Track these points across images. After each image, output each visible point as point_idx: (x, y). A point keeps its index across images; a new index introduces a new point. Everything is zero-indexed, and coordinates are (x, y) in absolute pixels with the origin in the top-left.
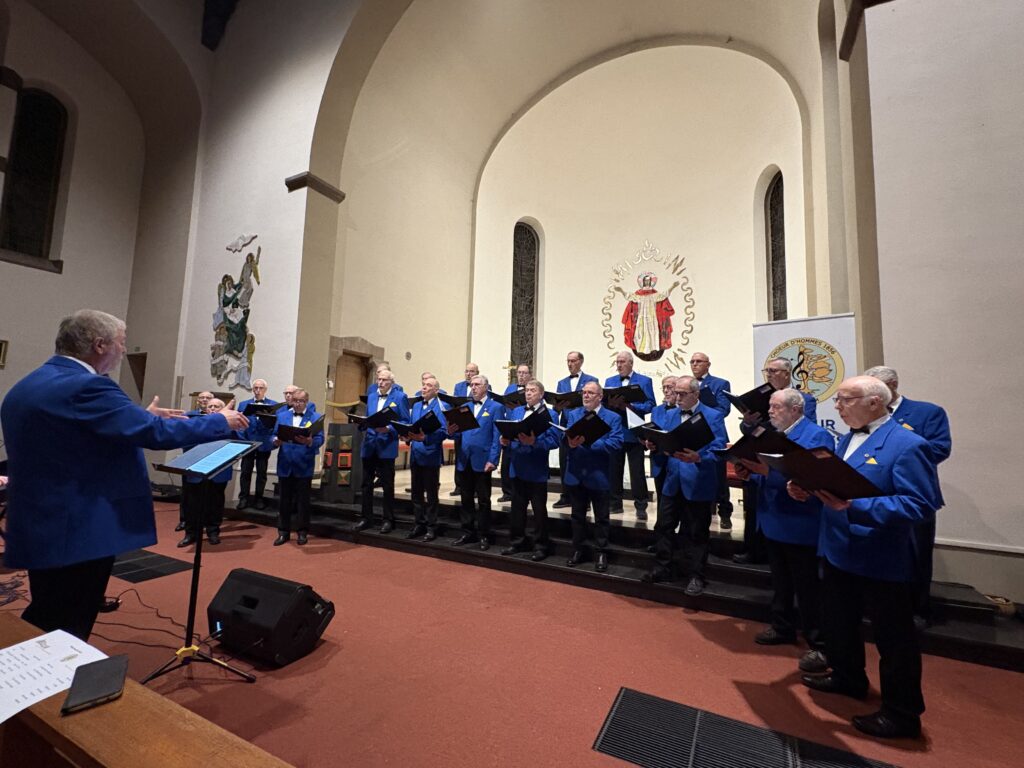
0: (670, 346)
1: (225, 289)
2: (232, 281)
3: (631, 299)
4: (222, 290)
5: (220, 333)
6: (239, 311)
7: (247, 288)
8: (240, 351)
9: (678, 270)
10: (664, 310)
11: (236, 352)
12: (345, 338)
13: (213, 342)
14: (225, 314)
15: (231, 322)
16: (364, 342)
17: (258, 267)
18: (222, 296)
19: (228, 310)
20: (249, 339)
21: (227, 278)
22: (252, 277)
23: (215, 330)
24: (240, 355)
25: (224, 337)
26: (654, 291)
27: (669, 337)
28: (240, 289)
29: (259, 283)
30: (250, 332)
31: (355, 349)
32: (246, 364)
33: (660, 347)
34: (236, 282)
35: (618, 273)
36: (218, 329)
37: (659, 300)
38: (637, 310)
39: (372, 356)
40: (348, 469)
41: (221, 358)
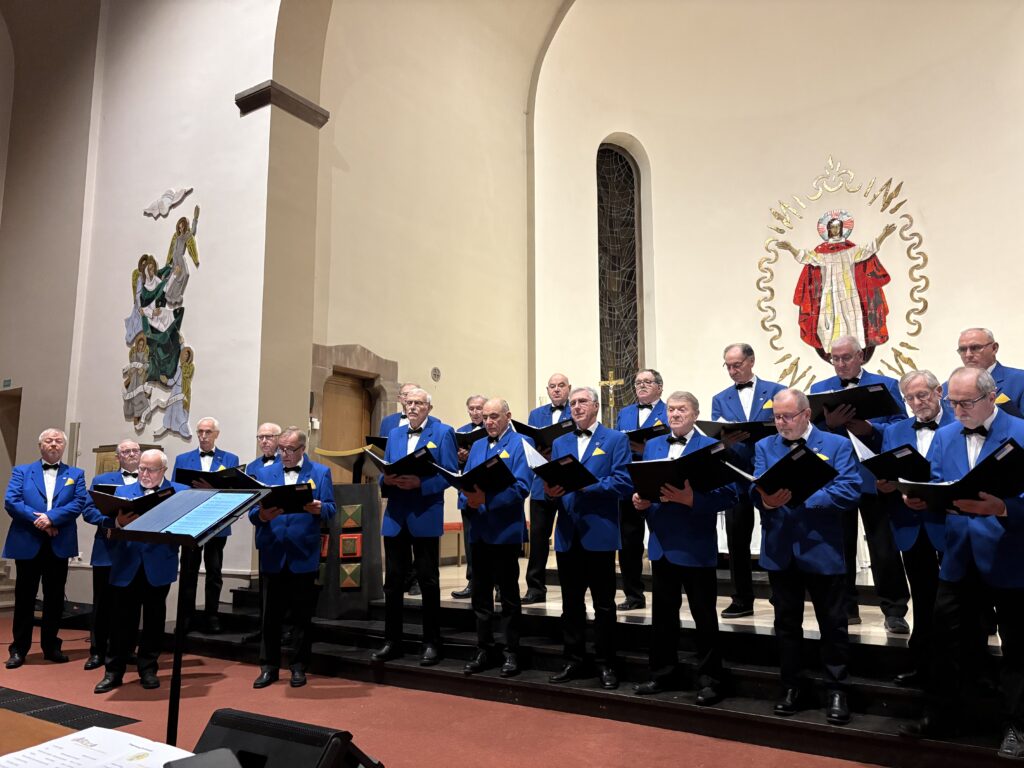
0: (884, 338)
1: (144, 277)
2: (155, 265)
3: (806, 262)
4: (140, 279)
5: (138, 350)
6: (168, 312)
7: (180, 274)
8: (171, 376)
9: (894, 203)
10: (871, 277)
11: (163, 378)
12: (337, 348)
13: (127, 364)
14: (144, 318)
15: (154, 330)
16: (366, 352)
17: (196, 238)
18: (139, 288)
19: (149, 311)
20: (184, 355)
21: (146, 260)
22: (187, 255)
23: (129, 344)
24: (170, 382)
25: (144, 354)
26: (849, 245)
27: (883, 323)
28: (168, 275)
29: (197, 265)
30: (186, 343)
31: (352, 365)
32: (181, 396)
33: (867, 341)
34: (161, 266)
35: (780, 218)
36: (135, 343)
37: (858, 260)
38: (820, 279)
39: (378, 376)
40: (355, 560)
41: (140, 389)
